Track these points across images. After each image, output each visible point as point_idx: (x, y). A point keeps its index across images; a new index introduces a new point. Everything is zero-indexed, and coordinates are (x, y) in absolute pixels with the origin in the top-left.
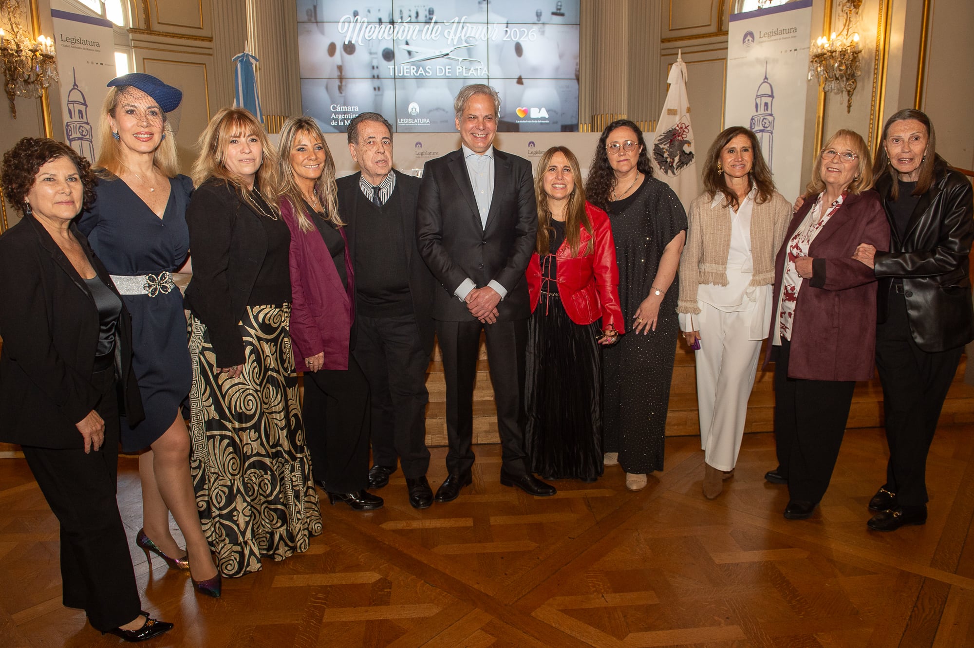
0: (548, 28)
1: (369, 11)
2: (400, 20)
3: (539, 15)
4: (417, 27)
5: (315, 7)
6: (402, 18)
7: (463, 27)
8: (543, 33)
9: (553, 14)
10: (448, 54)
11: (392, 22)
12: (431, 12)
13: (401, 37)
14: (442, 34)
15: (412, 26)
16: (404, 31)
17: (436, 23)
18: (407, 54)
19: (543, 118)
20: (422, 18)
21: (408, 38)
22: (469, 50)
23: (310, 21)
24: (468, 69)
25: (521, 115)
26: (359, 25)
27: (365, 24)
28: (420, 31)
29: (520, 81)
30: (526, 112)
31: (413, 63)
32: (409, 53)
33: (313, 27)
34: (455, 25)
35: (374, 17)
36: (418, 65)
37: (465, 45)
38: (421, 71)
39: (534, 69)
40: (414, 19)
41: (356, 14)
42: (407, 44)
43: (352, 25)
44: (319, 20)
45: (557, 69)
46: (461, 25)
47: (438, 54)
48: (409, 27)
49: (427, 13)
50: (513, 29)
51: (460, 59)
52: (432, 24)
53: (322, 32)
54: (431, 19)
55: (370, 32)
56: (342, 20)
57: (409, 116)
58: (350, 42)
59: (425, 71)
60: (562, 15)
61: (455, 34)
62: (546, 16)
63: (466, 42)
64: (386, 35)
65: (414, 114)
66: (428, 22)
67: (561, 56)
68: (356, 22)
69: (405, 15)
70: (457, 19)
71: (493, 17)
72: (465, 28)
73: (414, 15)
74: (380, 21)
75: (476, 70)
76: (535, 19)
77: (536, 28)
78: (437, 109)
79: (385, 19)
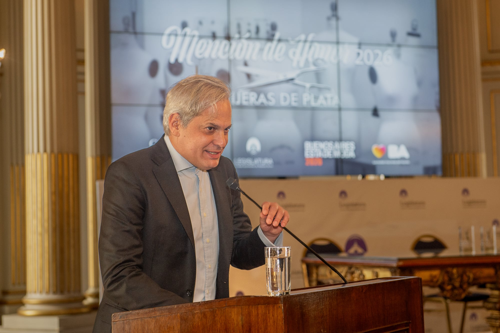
0: (405, 52)
1: (201, 23)
2: (237, 36)
3: (393, 35)
4: (258, 44)
5: (134, 15)
6: (239, 33)
7: (310, 47)
8: (398, 56)
9: (410, 34)
10: (292, 79)
11: (228, 38)
12: (274, 27)
13: (239, 56)
14: (286, 54)
15: (251, 43)
16: (242, 49)
17: (280, 40)
18: (245, 78)
19: (403, 159)
20: (263, 33)
21: (247, 58)
22: (318, 75)
23: (126, 31)
24: (316, 98)
25: (377, 154)
26: (187, 39)
27: (196, 39)
28: (261, 50)
29: (375, 113)
30: (384, 151)
31: (253, 89)
32: (249, 76)
33: (131, 39)
34: (301, 44)
35: (207, 30)
36: (258, 90)
37: (313, 68)
38: (262, 99)
39: (391, 100)
40: (253, 35)
41: (184, 25)
42: (246, 64)
43: (180, 39)
44: (138, 29)
45: (415, 99)
46: (308, 45)
47: (281, 77)
48: (248, 46)
49: (269, 28)
50: (366, 52)
51: (308, 85)
52: (275, 43)
53: (142, 46)
54: (273, 35)
55: (201, 48)
56: (168, 31)
57: (247, 155)
58: (177, 60)
59: (268, 99)
60: (417, 35)
61: (302, 54)
62: (401, 37)
63: (315, 64)
64: (220, 54)
65: (253, 153)
66: (270, 39)
67: (420, 83)
68: (185, 35)
69: (244, 28)
70: (303, 37)
71: (344, 36)
72: (313, 48)
73: (253, 30)
74: (214, 36)
75: (326, 99)
76: (388, 39)
77: (390, 51)
78: (282, 147)
79: (220, 33)
